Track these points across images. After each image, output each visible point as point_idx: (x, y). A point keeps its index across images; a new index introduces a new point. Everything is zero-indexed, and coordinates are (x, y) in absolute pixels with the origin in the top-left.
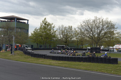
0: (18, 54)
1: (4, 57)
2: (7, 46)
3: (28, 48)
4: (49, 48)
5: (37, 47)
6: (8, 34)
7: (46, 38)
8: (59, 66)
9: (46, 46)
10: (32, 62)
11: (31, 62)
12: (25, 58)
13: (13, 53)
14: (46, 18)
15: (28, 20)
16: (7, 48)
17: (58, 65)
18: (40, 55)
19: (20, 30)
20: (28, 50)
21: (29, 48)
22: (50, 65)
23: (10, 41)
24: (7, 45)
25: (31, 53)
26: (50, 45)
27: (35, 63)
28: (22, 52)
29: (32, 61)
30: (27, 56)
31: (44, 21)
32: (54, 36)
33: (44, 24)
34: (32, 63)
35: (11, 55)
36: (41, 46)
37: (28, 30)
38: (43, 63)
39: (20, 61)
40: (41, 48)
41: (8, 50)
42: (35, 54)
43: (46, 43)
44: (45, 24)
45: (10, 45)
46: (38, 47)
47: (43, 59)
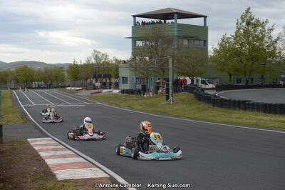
0: (183, 101)
1: (152, 109)
2: (158, 83)
3: (207, 87)
4: (259, 83)
5: (229, 83)
6: (157, 54)
7: (252, 58)
8: (277, 128)
9: (252, 80)
10: (214, 119)
11: (210, 118)
12: (198, 109)
13: (171, 98)
14: (249, 9)
15: (205, 17)
16: (158, 88)
17: (277, 125)
18: (235, 102)
19: (186, 43)
20: (206, 92)
21: (211, 86)
22: (256, 125)
23: (164, 69)
24: (158, 81)
25: (213, 97)
26: (262, 76)
27: (221, 122)
28: (192, 96)
29: (214, 116)
30: (202, 105)
31: (246, 16)
32: (273, 54)
33: (244, 24)
34: (213, 121)
35: (167, 102)
36: (239, 80)
37: (206, 42)
38: (239, 121)
39: (187, 116)
40: (239, 84)
41: (160, 91)
42: (222, 100)
43: (251, 71)
44: (248, 24)
45: (165, 79)
46: (232, 83)
47: (241, 111)
